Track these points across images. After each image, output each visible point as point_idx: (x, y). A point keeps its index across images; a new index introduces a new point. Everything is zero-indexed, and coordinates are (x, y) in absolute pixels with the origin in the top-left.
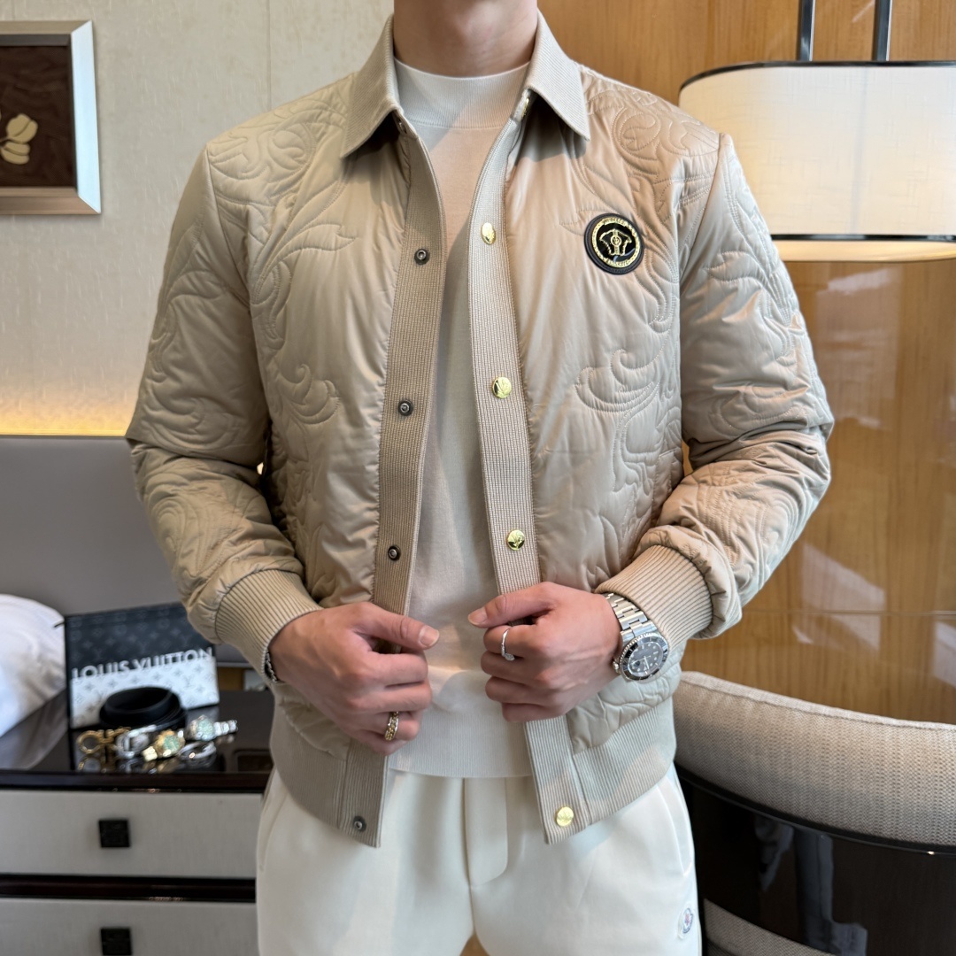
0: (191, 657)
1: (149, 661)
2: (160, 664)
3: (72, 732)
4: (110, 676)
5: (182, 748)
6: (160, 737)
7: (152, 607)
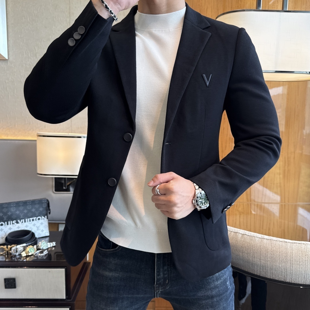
0: (39, 219)
1: (24, 220)
2: (28, 222)
4: (9, 226)
5: (35, 252)
6: (27, 248)
7: (25, 201)
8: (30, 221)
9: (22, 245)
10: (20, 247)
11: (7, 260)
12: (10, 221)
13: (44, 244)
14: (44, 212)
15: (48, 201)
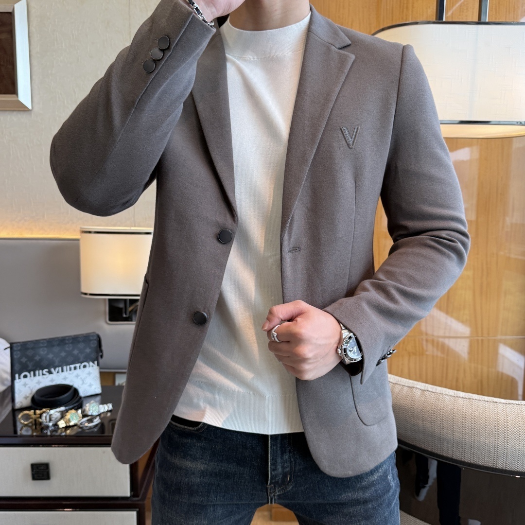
0: (85, 366)
1: (60, 368)
2: (67, 371)
3: (15, 411)
4: (37, 378)
5: (80, 420)
6: (67, 414)
7: (62, 337)
8: (70, 370)
9: (58, 410)
10: (55, 413)
11: (35, 434)
12: (39, 370)
13: (93, 407)
14: (93, 355)
15: (99, 337)
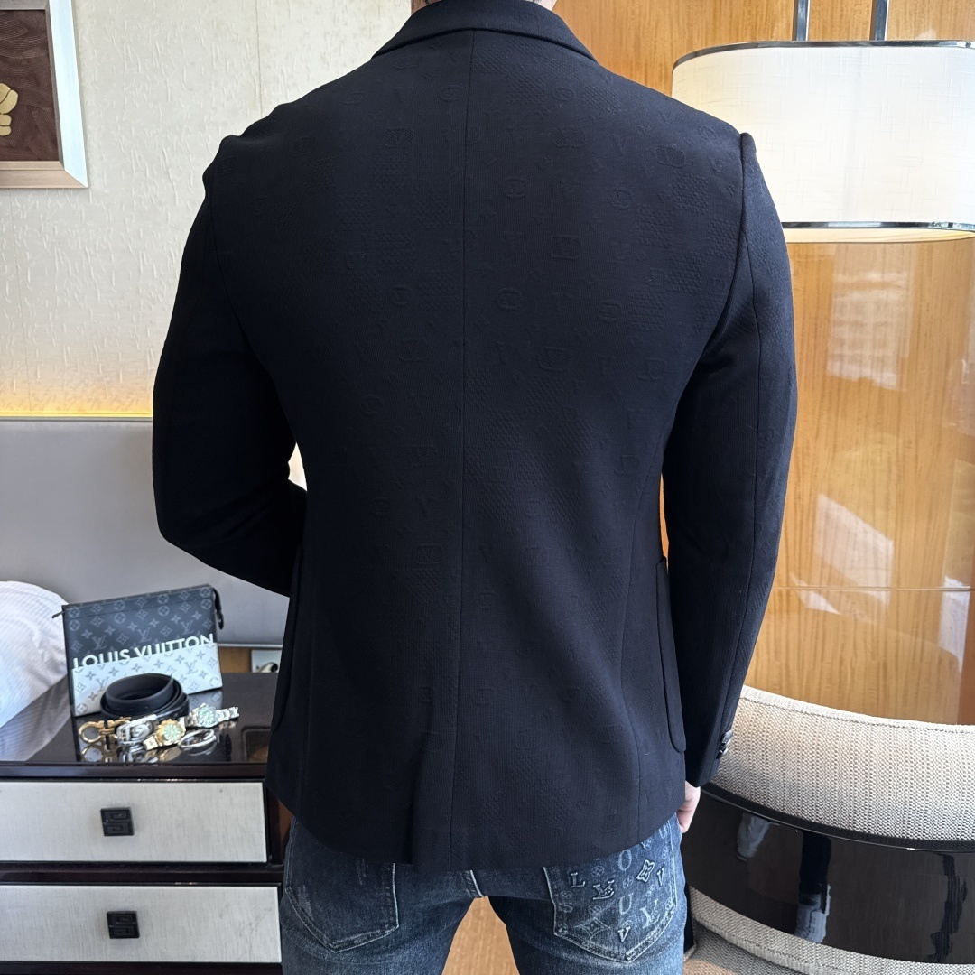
0: (192, 643)
1: (149, 647)
2: (161, 651)
3: (75, 720)
4: (111, 664)
5: (182, 737)
6: (160, 726)
7: (151, 595)
8: (167, 649)
9: (145, 719)
10: (140, 724)
11: (107, 760)
12: (113, 652)
13: (204, 713)
14: (207, 624)
15: (215, 591)
